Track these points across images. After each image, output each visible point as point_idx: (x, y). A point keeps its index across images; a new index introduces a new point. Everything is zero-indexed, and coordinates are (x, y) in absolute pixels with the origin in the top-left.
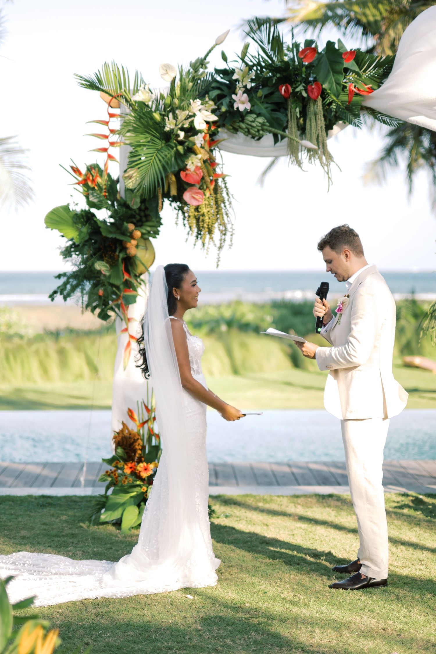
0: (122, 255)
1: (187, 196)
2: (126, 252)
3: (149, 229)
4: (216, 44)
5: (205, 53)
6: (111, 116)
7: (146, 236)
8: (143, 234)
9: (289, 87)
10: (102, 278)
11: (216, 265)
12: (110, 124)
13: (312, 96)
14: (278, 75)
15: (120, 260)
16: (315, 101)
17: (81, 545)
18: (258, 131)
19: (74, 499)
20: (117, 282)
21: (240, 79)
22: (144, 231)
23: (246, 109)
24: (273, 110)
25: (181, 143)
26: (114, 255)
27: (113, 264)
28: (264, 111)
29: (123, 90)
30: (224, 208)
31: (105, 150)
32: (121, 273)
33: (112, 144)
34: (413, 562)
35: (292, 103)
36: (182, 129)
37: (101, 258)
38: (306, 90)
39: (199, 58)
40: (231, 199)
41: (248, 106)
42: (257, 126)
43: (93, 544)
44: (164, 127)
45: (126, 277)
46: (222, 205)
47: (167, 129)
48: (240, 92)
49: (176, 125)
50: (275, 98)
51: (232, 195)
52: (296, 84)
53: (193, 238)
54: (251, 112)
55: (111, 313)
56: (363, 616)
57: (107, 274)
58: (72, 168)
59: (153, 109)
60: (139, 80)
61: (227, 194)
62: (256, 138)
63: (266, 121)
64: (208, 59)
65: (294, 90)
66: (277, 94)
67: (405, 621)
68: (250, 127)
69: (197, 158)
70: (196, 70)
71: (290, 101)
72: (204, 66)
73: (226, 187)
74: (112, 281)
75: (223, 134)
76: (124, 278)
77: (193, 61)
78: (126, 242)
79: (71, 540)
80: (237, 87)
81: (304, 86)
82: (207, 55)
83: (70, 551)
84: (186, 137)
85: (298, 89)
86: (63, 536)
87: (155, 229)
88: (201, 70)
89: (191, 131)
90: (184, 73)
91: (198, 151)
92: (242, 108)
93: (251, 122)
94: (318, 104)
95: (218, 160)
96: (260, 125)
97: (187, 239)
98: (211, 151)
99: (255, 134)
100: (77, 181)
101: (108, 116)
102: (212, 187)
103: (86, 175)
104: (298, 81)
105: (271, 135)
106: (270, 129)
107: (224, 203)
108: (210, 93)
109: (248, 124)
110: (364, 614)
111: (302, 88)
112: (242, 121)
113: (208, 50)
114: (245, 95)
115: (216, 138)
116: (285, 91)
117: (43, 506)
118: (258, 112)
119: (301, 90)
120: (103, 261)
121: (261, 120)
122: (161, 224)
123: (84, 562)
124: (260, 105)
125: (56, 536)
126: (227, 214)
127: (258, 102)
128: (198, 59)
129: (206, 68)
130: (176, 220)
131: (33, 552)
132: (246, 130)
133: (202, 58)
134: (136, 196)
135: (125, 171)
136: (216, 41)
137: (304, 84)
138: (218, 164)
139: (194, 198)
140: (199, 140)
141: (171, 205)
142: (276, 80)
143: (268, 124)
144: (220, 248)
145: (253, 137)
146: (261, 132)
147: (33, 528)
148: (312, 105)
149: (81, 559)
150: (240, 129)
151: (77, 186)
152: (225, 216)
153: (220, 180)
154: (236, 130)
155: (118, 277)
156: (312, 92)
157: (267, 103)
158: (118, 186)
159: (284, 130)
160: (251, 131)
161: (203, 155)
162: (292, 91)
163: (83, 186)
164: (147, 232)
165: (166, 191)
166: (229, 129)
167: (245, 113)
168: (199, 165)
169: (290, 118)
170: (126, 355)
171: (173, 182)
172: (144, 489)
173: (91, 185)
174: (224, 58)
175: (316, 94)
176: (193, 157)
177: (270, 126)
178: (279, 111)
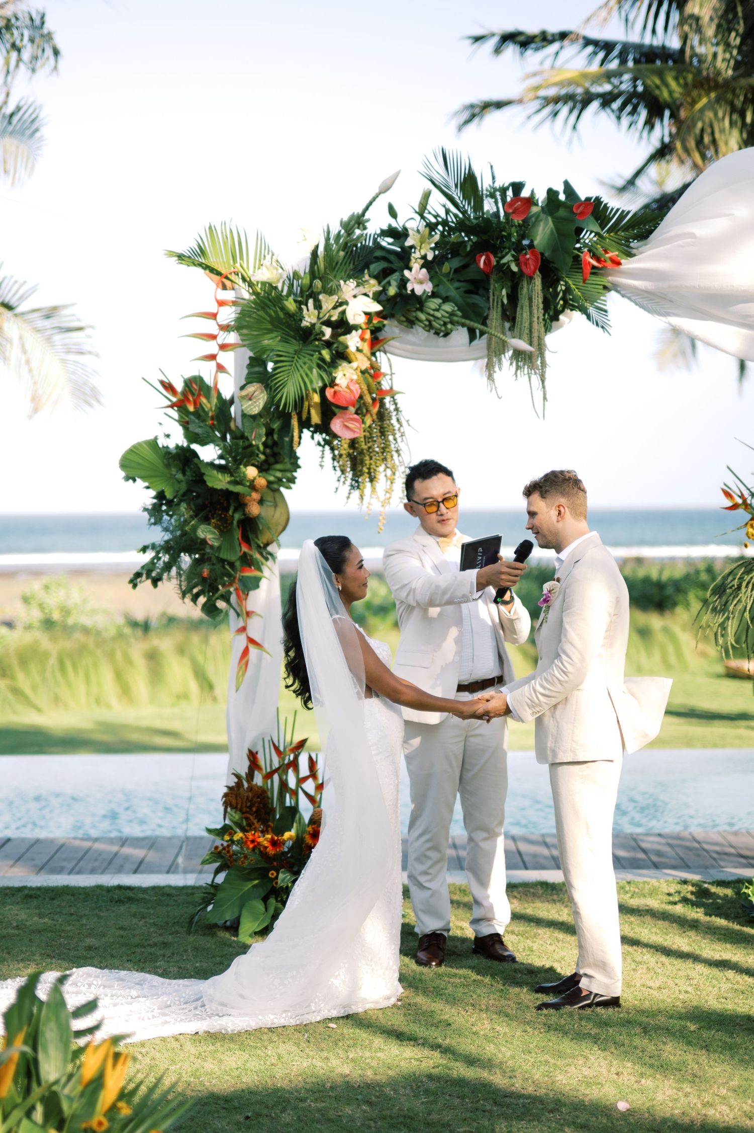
0: (237, 516)
1: (336, 425)
2: (244, 511)
3: (279, 474)
4: (380, 193)
5: (364, 206)
6: (221, 303)
7: (275, 486)
8: (269, 483)
9: (492, 257)
10: (208, 550)
12: (218, 317)
13: (526, 271)
14: (475, 238)
15: (235, 522)
16: (531, 278)
17: (176, 958)
18: (445, 324)
19: (168, 891)
20: (232, 557)
21: (417, 246)
22: (272, 478)
23: (425, 291)
24: (467, 292)
25: (328, 344)
26: (225, 516)
27: (224, 529)
28: (453, 293)
29: (238, 265)
30: (394, 442)
31: (213, 357)
32: (237, 543)
33: (223, 347)
34: (677, 981)
35: (497, 282)
36: (328, 323)
37: (206, 520)
38: (516, 260)
39: (354, 213)
40: (405, 428)
41: (429, 287)
42: (443, 316)
43: (195, 957)
44: (301, 320)
45: (245, 549)
46: (391, 438)
47: (305, 323)
48: (416, 265)
49: (319, 318)
50: (470, 274)
51: (408, 421)
52: (502, 252)
53: (347, 487)
54: (434, 295)
55: (221, 604)
56: (589, 1055)
57: (216, 544)
58: (162, 383)
59: (285, 293)
60: (262, 249)
61: (398, 420)
62: (442, 334)
63: (456, 308)
64: (367, 216)
65: (498, 262)
66: (473, 266)
67: (650, 1062)
68: (432, 318)
69: (352, 368)
70: (349, 232)
71: (493, 278)
72: (361, 226)
73: (397, 409)
74: (224, 555)
75: (391, 328)
76: (241, 550)
77: (346, 219)
78: (245, 496)
79: (162, 952)
80: (412, 258)
81: (513, 256)
82: (367, 208)
83: (160, 967)
84: (335, 336)
85: (504, 261)
86: (149, 945)
87: (289, 475)
88: (358, 232)
89: (342, 326)
90: (332, 236)
91: (352, 357)
92: (419, 290)
93: (434, 310)
94: (535, 283)
95: (385, 368)
96: (447, 315)
98: (373, 354)
99: (440, 329)
100: (169, 403)
101: (216, 304)
102: (375, 410)
103: (184, 393)
104: (505, 248)
105: (465, 329)
106: (463, 320)
107: (394, 435)
108: (372, 267)
109: (429, 314)
110: (591, 1054)
111: (511, 258)
113: (367, 202)
114: (424, 270)
115: (381, 336)
116: (485, 262)
117: (119, 901)
118: (444, 294)
119: (509, 262)
120: (209, 524)
121: (448, 307)
122: (299, 467)
123: (181, 981)
124: (448, 284)
125: (137, 946)
126: (397, 451)
127: (445, 280)
128: (353, 215)
129: (365, 228)
130: (320, 460)
131: (104, 969)
132: (427, 323)
133: (358, 213)
134: (259, 425)
135: (242, 388)
136: (380, 188)
137: (513, 252)
138: (385, 375)
139: (347, 427)
140: (353, 341)
141: (312, 438)
142: (471, 246)
143: (459, 313)
145: (437, 333)
146: (449, 326)
147: (103, 935)
148: (525, 284)
149: (175, 979)
150: (417, 322)
151: (170, 411)
153: (387, 400)
154: (411, 323)
155: (232, 548)
156: (526, 264)
157: (459, 281)
158: (232, 409)
159: (484, 323)
160: (434, 324)
161: (361, 362)
162: (495, 263)
163: (179, 411)
164: (276, 480)
165: (304, 416)
166: (400, 322)
167: (424, 297)
168: (355, 377)
169: (493, 305)
170: (241, 668)
171: (316, 403)
172: (272, 874)
173: (191, 408)
174: (393, 213)
175: (532, 267)
176: (345, 366)
177: (462, 317)
178: (477, 293)
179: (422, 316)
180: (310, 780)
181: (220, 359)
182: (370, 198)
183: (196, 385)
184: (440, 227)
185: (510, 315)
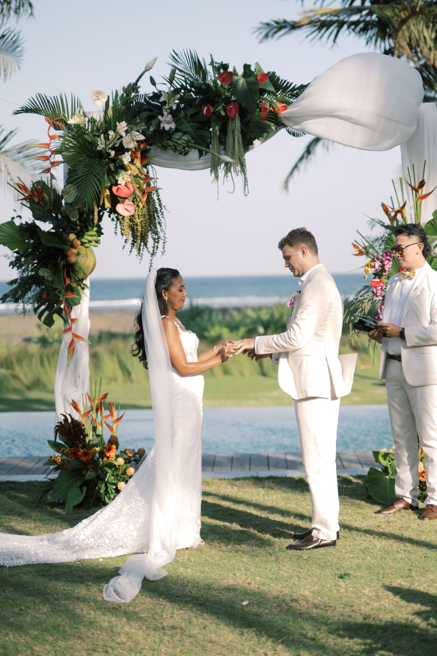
0: (62, 263)
1: (120, 208)
2: (67, 259)
3: (89, 238)
4: (146, 71)
5: (136, 79)
6: (52, 138)
7: (87, 245)
8: (83, 243)
9: (211, 107)
10: (47, 283)
11: (149, 270)
12: (50, 146)
13: (231, 115)
14: (201, 97)
15: (62, 266)
16: (233, 120)
18: (184, 148)
20: (60, 287)
21: (167, 101)
23: (171, 128)
24: (197, 128)
25: (113, 160)
26: (57, 263)
27: (55, 271)
28: (189, 129)
29: (61, 115)
30: (158, 218)
31: (48, 170)
32: (63, 279)
33: (53, 164)
35: (214, 122)
36: (113, 148)
37: (45, 266)
38: (225, 110)
39: (131, 83)
40: (163, 210)
41: (173, 126)
42: (182, 143)
44: (97, 147)
45: (68, 282)
46: (156, 216)
47: (99, 148)
48: (166, 113)
49: (107, 145)
50: (199, 118)
51: (164, 206)
52: (217, 104)
53: (129, 245)
54: (177, 130)
55: (56, 317)
57: (50, 279)
58: (18, 185)
60: (76, 105)
61: (160, 205)
62: (183, 154)
63: (191, 138)
64: (139, 84)
65: (214, 110)
66: (200, 114)
68: (176, 144)
69: (128, 174)
70: (128, 95)
72: (135, 90)
73: (158, 199)
74: (55, 285)
75: (154, 150)
76: (65, 282)
77: (126, 87)
78: (67, 251)
80: (163, 109)
81: (223, 107)
82: (138, 80)
84: (116, 155)
85: (217, 109)
87: (96, 238)
88: (133, 94)
89: (121, 150)
90: (118, 97)
91: (127, 167)
92: (167, 127)
93: (177, 139)
94: (236, 122)
95: (151, 175)
96: (185, 142)
97: (124, 246)
98: (144, 166)
99: (181, 151)
100: (24, 197)
101: (49, 139)
102: (144, 199)
103: (32, 191)
104: (219, 102)
105: (197, 151)
106: (195, 145)
107: (157, 213)
108: (142, 115)
109: (174, 142)
111: (221, 108)
112: (170, 139)
113: (138, 76)
114: (170, 116)
115: (148, 155)
116: (207, 110)
118: (184, 130)
119: (220, 110)
120: (47, 268)
121: (186, 138)
122: (103, 234)
124: (186, 124)
126: (159, 224)
127: (185, 122)
128: (130, 85)
129: (137, 92)
130: (115, 229)
132: (174, 147)
133: (134, 83)
134: (74, 209)
136: (145, 68)
137: (223, 105)
138: (151, 179)
139: (126, 209)
140: (126, 158)
141: (109, 216)
142: (199, 101)
143: (193, 141)
144: (153, 254)
145: (181, 154)
146: (186, 149)
148: (230, 123)
150: (168, 147)
151: (24, 202)
152: (158, 226)
153: (153, 193)
154: (165, 148)
155: (60, 282)
156: (230, 111)
157: (193, 122)
158: (63, 201)
159: (208, 147)
160: (178, 147)
161: (134, 170)
162: (213, 111)
163: (30, 202)
164: (88, 241)
165: (101, 203)
166: (159, 147)
167: (171, 132)
168: (129, 180)
169: (214, 136)
170: (70, 352)
171: (107, 195)
172: (84, 472)
173: (36, 200)
174: (153, 82)
175: (234, 113)
176: (123, 173)
177: (194, 143)
178: (203, 129)
179: (171, 143)
180: (110, 417)
181: (52, 171)
182: (140, 74)
183: (40, 186)
184: (183, 91)
185: (222, 142)
